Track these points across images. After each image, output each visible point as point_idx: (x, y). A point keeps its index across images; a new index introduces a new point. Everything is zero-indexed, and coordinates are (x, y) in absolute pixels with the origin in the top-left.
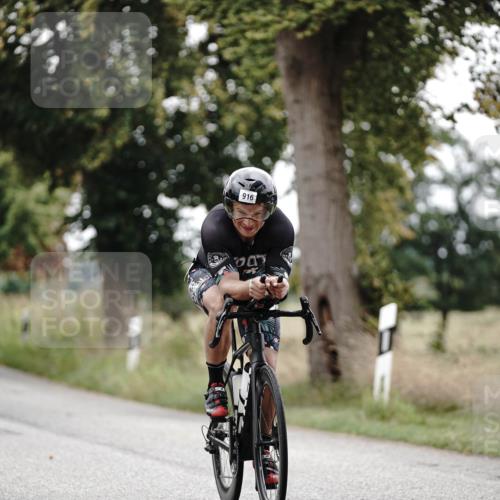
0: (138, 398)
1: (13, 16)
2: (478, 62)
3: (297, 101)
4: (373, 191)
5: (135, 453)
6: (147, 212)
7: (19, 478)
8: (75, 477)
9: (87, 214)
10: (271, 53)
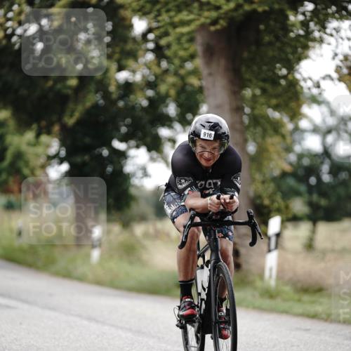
0: (99, 283)
1: (10, 15)
2: (337, 47)
3: (210, 74)
4: (263, 137)
5: (97, 322)
6: (105, 152)
7: (15, 339)
8: (55, 338)
9: (63, 153)
10: (191, 40)
